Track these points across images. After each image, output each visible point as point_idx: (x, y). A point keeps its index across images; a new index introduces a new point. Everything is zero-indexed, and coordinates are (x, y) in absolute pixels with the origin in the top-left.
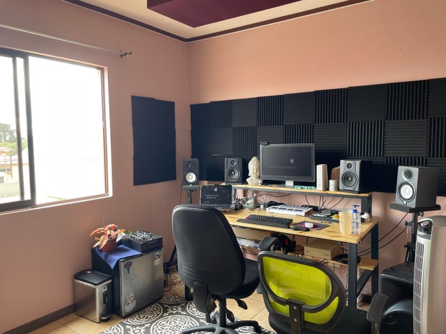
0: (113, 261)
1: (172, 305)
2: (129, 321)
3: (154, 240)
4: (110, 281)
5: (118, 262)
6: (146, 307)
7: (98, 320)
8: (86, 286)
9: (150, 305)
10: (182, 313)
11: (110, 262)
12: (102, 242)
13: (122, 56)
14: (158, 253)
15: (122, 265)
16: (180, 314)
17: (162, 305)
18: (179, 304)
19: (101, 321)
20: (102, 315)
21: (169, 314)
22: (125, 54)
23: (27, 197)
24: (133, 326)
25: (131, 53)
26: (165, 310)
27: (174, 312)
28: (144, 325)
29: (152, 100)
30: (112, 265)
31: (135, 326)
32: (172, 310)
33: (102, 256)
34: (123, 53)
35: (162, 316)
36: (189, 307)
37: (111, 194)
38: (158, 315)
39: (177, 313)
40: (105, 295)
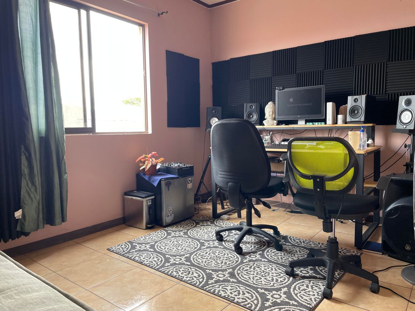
0: (156, 180)
1: (203, 221)
2: (170, 229)
3: (187, 167)
4: (153, 197)
5: (160, 180)
6: (182, 221)
7: (144, 227)
8: (135, 200)
9: (184, 220)
10: (211, 225)
11: (153, 181)
12: (147, 166)
13: (159, 15)
14: (190, 179)
15: (163, 183)
16: (210, 225)
17: (195, 221)
18: (208, 221)
19: (147, 228)
20: (147, 224)
21: (201, 226)
22: (162, 13)
23: (89, 125)
24: (172, 231)
25: (167, 12)
26: (197, 223)
27: (205, 225)
28: (182, 231)
29: (182, 56)
30: (155, 184)
31: (176, 231)
32: (203, 223)
33: (146, 177)
34: (160, 13)
35: (195, 226)
36: (216, 223)
37: (150, 132)
38: (192, 226)
39: (207, 225)
40: (150, 208)
